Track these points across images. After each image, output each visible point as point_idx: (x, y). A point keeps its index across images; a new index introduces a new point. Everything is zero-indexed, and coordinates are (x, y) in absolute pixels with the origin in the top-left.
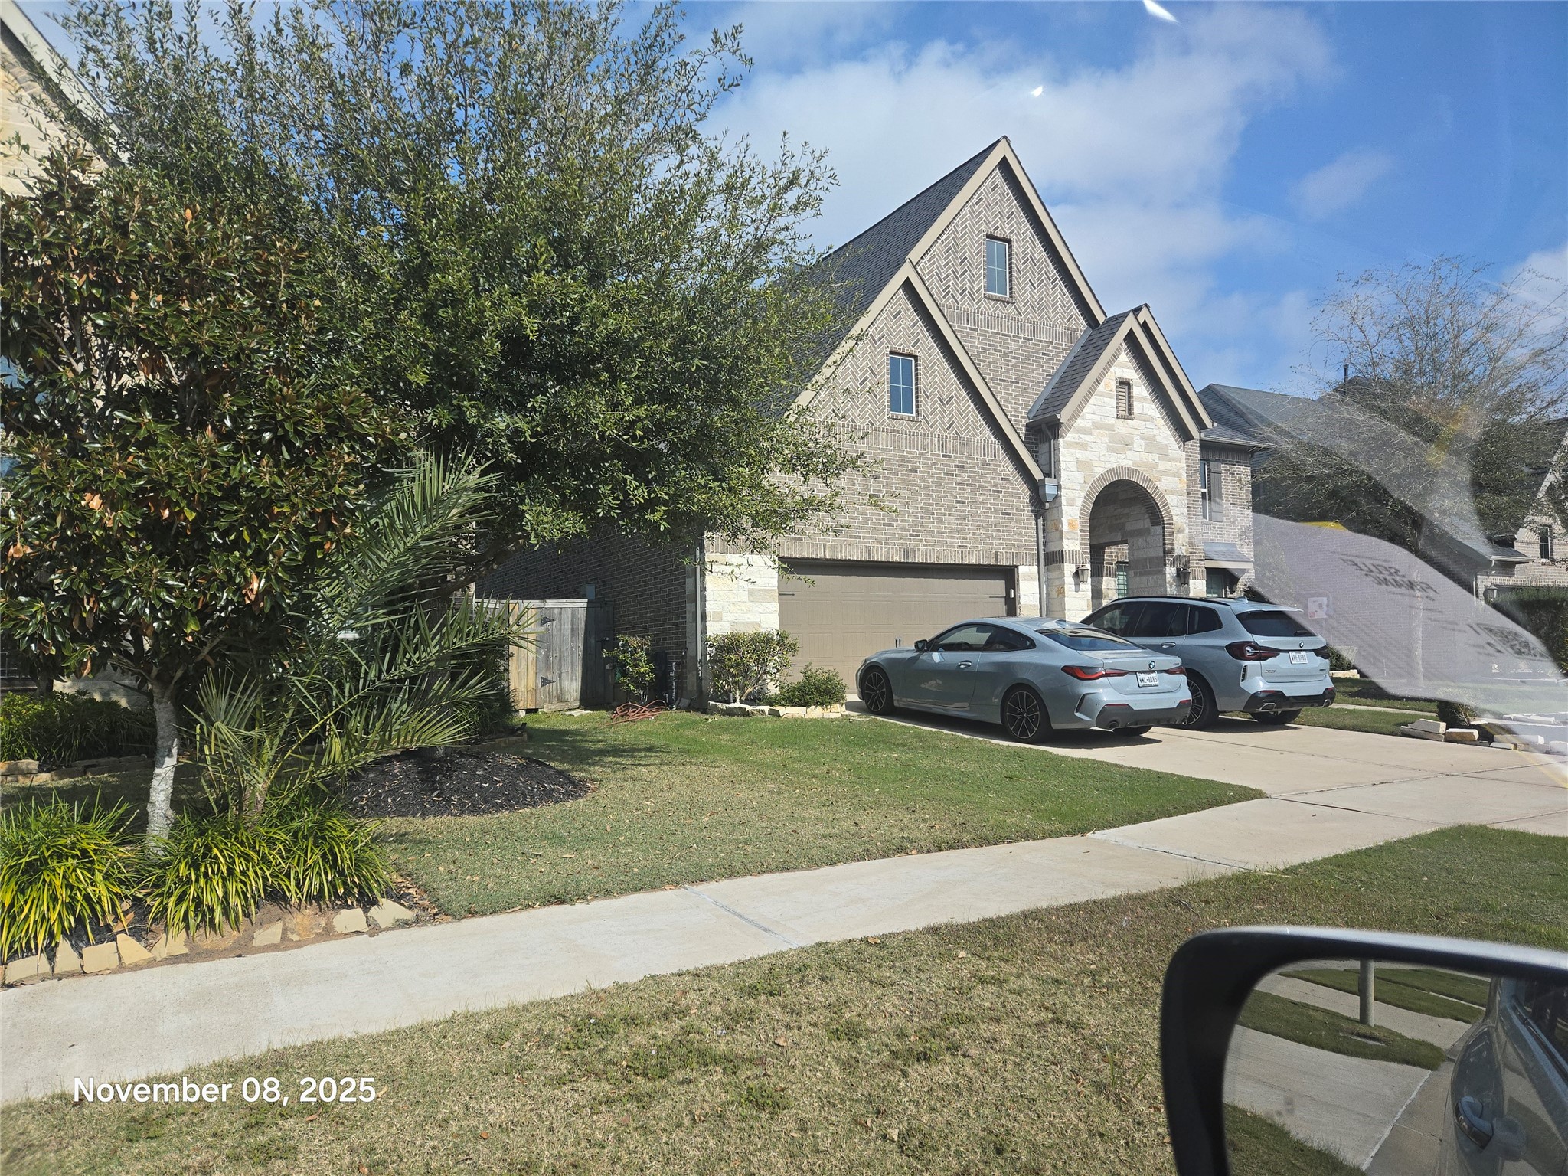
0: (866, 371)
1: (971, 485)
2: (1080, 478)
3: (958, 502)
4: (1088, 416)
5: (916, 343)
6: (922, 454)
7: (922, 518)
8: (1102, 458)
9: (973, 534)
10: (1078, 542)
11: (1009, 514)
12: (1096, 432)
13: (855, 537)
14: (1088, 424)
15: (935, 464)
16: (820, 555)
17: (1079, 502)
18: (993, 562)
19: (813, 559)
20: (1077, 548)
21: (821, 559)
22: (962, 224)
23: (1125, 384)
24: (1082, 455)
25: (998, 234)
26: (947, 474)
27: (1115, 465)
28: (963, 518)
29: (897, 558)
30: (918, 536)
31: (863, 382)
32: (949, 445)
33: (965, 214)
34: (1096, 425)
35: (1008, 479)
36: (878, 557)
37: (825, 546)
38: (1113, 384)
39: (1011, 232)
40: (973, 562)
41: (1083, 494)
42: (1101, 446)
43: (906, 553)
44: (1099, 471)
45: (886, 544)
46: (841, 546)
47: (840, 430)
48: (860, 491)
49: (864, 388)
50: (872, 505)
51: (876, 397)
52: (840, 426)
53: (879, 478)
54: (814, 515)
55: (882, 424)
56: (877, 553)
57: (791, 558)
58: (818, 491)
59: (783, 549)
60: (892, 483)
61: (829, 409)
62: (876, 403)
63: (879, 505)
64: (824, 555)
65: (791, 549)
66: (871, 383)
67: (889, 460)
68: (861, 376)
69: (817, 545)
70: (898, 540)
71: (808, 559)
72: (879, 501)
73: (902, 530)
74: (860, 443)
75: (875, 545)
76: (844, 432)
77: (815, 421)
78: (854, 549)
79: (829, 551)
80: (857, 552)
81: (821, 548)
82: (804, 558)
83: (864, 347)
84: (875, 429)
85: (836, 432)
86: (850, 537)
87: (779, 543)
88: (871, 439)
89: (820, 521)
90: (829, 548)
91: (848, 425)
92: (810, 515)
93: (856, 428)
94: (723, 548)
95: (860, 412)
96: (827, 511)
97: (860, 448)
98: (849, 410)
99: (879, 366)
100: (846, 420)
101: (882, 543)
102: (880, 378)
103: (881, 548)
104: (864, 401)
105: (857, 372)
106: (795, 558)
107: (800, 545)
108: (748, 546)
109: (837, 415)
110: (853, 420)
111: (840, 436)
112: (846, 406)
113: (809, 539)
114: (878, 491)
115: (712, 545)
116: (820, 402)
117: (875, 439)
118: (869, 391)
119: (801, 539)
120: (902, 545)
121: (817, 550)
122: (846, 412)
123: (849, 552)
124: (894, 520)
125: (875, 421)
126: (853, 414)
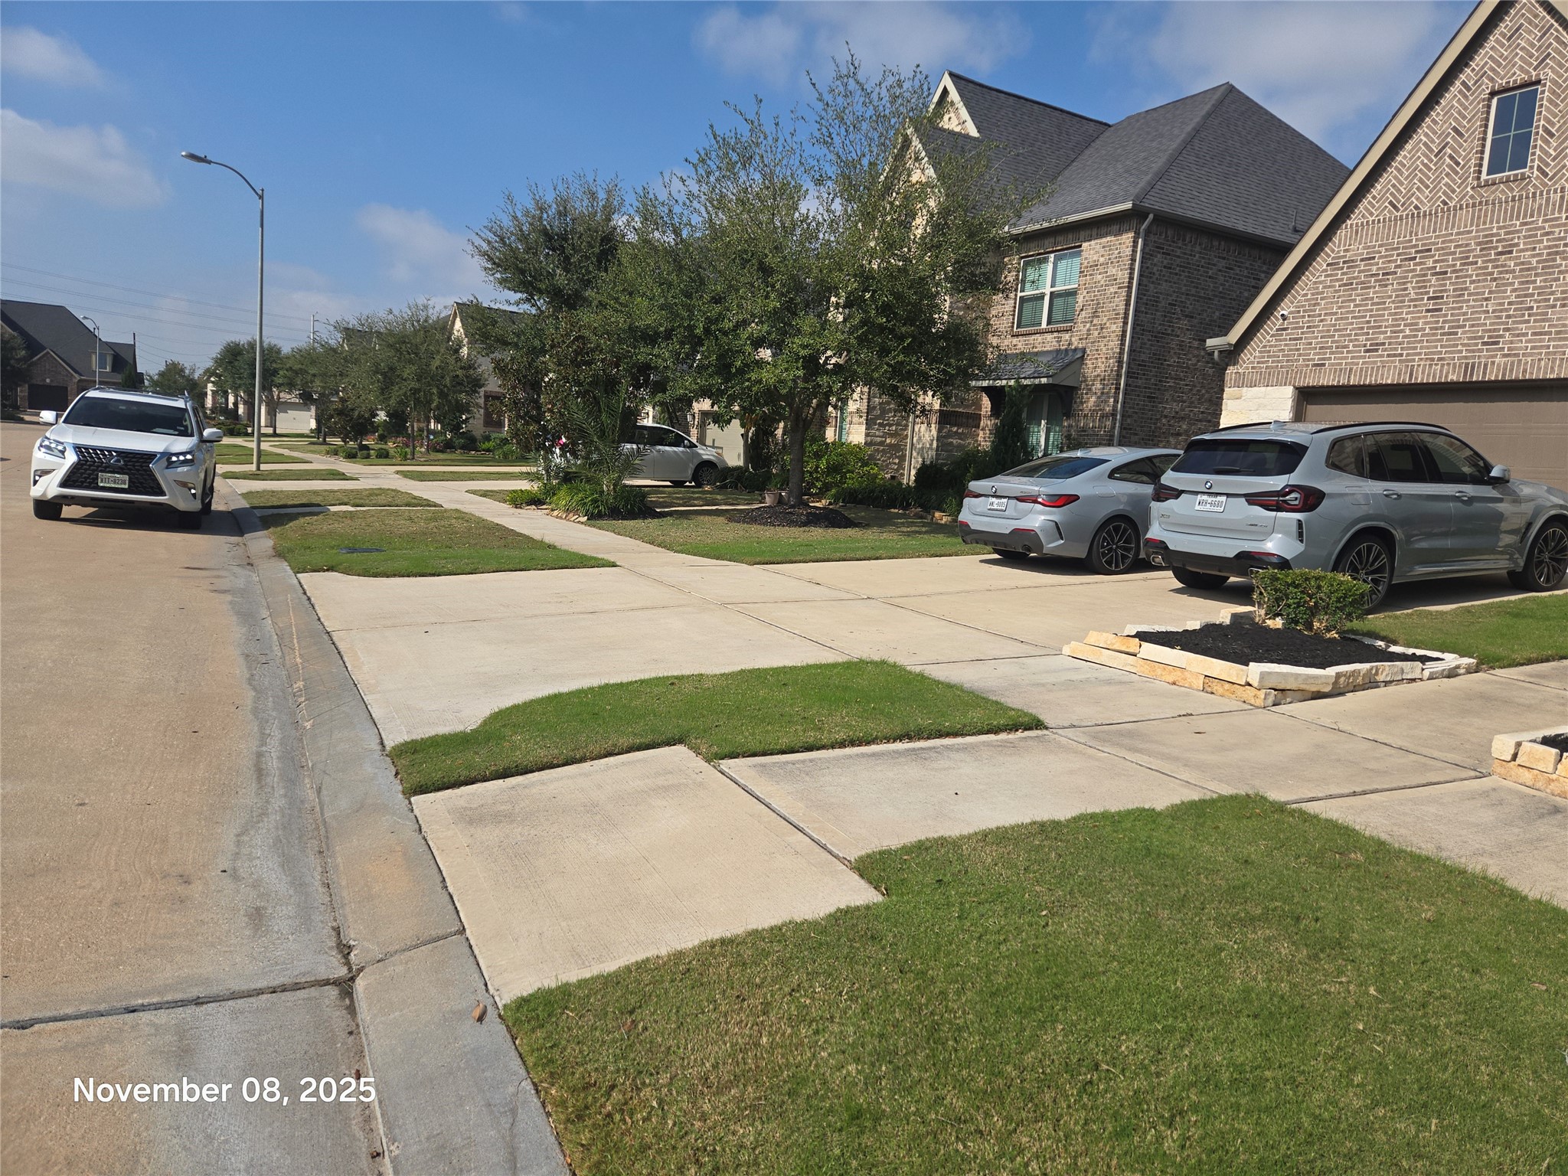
0: (1449, 134)
5: (1543, 61)
6: (1524, 224)
7: (1508, 317)
13: (1395, 355)
16: (1343, 381)
19: (1333, 386)
21: (1343, 386)
29: (1453, 377)
30: (1497, 343)
31: (1440, 152)
37: (1351, 369)
43: (1469, 368)
45: (1440, 359)
46: (1373, 368)
47: (1395, 225)
48: (1413, 296)
49: (1441, 158)
50: (1428, 311)
51: (1458, 164)
52: (1396, 220)
53: (1446, 273)
54: (1344, 335)
55: (1461, 199)
56: (1423, 373)
57: (1308, 387)
58: (1356, 306)
59: (1300, 378)
60: (1466, 276)
61: (1384, 202)
62: (1457, 173)
63: (1440, 310)
64: (1349, 381)
65: (1310, 377)
66: (1453, 149)
67: (1467, 245)
68: (1439, 144)
69: (1341, 370)
70: (1461, 352)
71: (1328, 387)
72: (1441, 304)
73: (1469, 338)
74: (1424, 234)
75: (1422, 363)
76: (1401, 225)
77: (1362, 223)
78: (1389, 370)
79: (1355, 375)
80: (1394, 374)
81: (1345, 373)
82: (1322, 387)
83: (1448, 103)
84: (1449, 210)
85: (1389, 229)
86: (1388, 356)
87: (1297, 372)
88: (1441, 224)
89: (1351, 341)
90: (1356, 372)
91: (1407, 215)
92: (1340, 336)
93: (1418, 216)
94: (1242, 382)
95: (1430, 192)
96: (1362, 328)
97: (1421, 239)
98: (1413, 195)
99: (1470, 121)
100: (1406, 209)
101: (1433, 360)
102: (1469, 137)
103: (1431, 365)
104: (1438, 177)
105: (1433, 142)
106: (1313, 387)
107: (1320, 372)
108: (1265, 378)
109: (1395, 207)
110: (1416, 207)
111: (1395, 232)
112: (1409, 191)
113: (1333, 365)
114: (1441, 291)
115: (1231, 380)
116: (1374, 197)
117: (1448, 222)
118: (1448, 160)
119: (1324, 365)
120: (1466, 358)
121: (1339, 376)
122: (1409, 199)
123: (1382, 375)
124: (1459, 327)
125: (1451, 198)
126: (1418, 199)
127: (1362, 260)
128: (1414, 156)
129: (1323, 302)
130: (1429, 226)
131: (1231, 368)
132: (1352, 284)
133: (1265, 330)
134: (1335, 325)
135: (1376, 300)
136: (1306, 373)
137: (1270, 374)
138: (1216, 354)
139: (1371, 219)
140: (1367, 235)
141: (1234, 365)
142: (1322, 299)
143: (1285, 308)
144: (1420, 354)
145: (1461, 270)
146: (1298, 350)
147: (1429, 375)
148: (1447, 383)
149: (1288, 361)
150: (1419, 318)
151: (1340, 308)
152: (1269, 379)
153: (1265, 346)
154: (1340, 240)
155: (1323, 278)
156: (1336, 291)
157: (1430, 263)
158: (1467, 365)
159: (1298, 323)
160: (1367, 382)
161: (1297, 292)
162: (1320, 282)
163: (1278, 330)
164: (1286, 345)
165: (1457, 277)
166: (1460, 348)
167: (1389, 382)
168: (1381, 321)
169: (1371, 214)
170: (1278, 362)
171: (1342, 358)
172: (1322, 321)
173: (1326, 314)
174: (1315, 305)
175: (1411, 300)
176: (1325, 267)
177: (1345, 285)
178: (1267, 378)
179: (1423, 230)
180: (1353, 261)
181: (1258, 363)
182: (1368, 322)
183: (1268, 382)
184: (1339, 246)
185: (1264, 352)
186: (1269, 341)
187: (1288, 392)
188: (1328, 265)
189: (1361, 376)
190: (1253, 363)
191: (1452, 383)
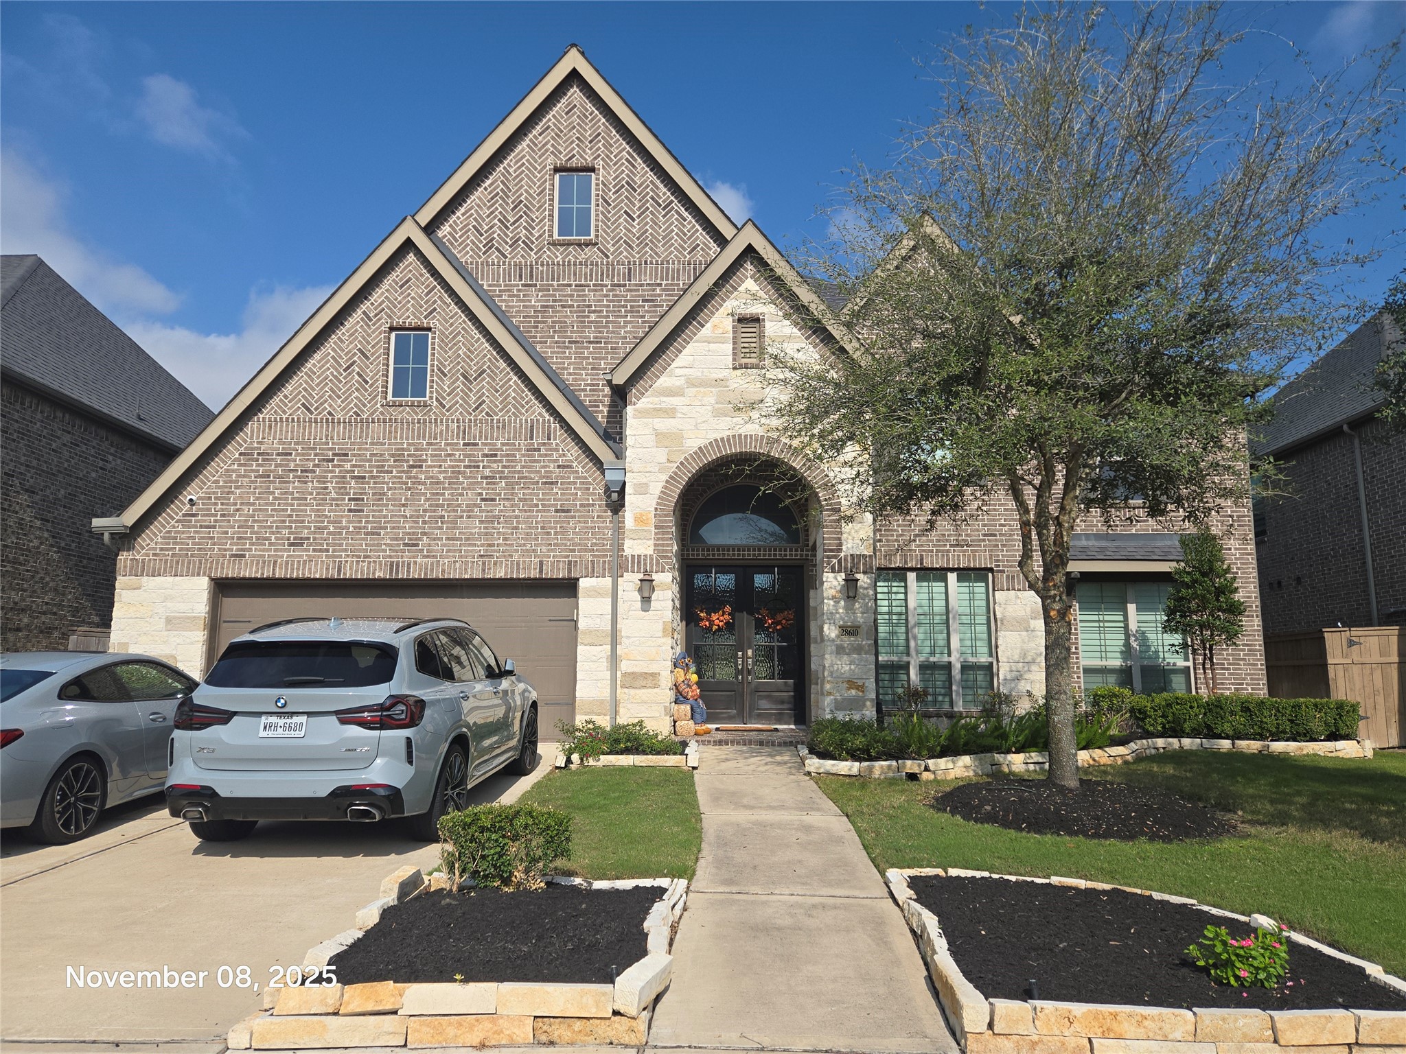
0: (355, 354)
1: (505, 478)
2: (661, 456)
3: (483, 500)
4: (678, 372)
5: (431, 313)
6: (430, 444)
7: (424, 522)
8: (704, 426)
9: (505, 539)
10: (651, 542)
11: (568, 511)
12: (691, 391)
13: (321, 550)
14: (680, 382)
15: (450, 455)
16: (267, 573)
17: (656, 489)
18: (535, 574)
19: (256, 579)
20: (650, 551)
21: (267, 579)
22: (517, 162)
23: (749, 321)
24: (663, 424)
25: (574, 163)
26: (469, 467)
27: (725, 434)
28: (491, 520)
29: (379, 574)
30: (417, 545)
31: (348, 367)
32: (475, 431)
33: (523, 150)
34: (691, 383)
35: (571, 467)
36: (349, 573)
37: (275, 562)
38: (728, 324)
39: (595, 158)
40: (501, 574)
41: (665, 477)
42: (702, 410)
43: (394, 566)
44: (694, 442)
45: (366, 557)
46: (299, 562)
47: (310, 426)
48: (334, 495)
49: (350, 374)
50: (350, 511)
51: (367, 382)
52: (310, 421)
53: (364, 477)
54: (265, 527)
55: (372, 414)
56: (351, 569)
57: (227, 579)
58: (275, 499)
59: (217, 568)
60: (383, 483)
61: (296, 403)
62: (366, 390)
63: (362, 511)
64: (274, 574)
65: (228, 568)
66: (360, 367)
67: (381, 455)
68: (347, 361)
69: (264, 562)
70: (385, 551)
71: (250, 579)
72: (362, 505)
73: (392, 539)
74: (338, 438)
75: (349, 559)
76: (316, 428)
77: (276, 419)
78: (316, 564)
79: (281, 568)
80: (321, 569)
81: (269, 566)
82: (244, 579)
83: (352, 327)
84: (362, 421)
85: (304, 429)
86: (314, 550)
87: (212, 562)
88: (355, 432)
89: (273, 533)
90: (281, 565)
91: (322, 419)
92: (260, 527)
93: (333, 422)
94: (139, 570)
95: (342, 402)
96: (284, 521)
97: (338, 444)
98: (326, 401)
99: (373, 347)
100: (320, 413)
101: (359, 557)
102: (374, 360)
103: (358, 562)
104: (348, 390)
105: (340, 357)
106: (233, 579)
107: (240, 563)
108: (171, 567)
109: (308, 409)
110: (330, 413)
111: (310, 433)
112: (321, 397)
113: (254, 556)
114: (361, 494)
115: (125, 567)
116: (286, 397)
117: (362, 432)
118: (357, 377)
119: (244, 556)
120: (390, 557)
121: (263, 568)
122: (322, 404)
123: (310, 569)
124: (381, 528)
125: (363, 411)
126: (331, 406)
127: (278, 454)
128: (323, 366)
129: (238, 491)
130: (344, 432)
131: (125, 553)
132: (269, 476)
133: (169, 515)
134: (253, 516)
135: (296, 495)
136: (223, 564)
137: (177, 562)
138: (106, 537)
139: (284, 417)
140: (281, 431)
141: (129, 550)
142: (237, 488)
143: (193, 492)
144: (346, 550)
145: (378, 477)
146: (212, 538)
147: (357, 571)
148: (374, 579)
149: (200, 549)
150: (342, 517)
151: (258, 499)
152: (177, 568)
153: (169, 532)
154: (252, 432)
155: (236, 467)
156: (252, 482)
157: (348, 467)
158: (392, 563)
159: (210, 510)
160: (295, 576)
161: (207, 478)
162: (233, 471)
163: (184, 515)
164: (196, 532)
165: (375, 483)
166: (383, 547)
167: (318, 576)
168: (304, 516)
169: (284, 412)
170: (188, 550)
171: (264, 550)
172: (238, 510)
173: (242, 504)
174: (228, 493)
175: (333, 499)
176: (237, 456)
177: (261, 476)
178: (174, 568)
179: (338, 435)
180: (268, 454)
181: (161, 549)
182: (290, 516)
183: (176, 571)
184: (252, 437)
185: (169, 538)
186: (174, 527)
187: (203, 583)
188: (241, 454)
189: (287, 569)
190: (155, 549)
191: (380, 579)
